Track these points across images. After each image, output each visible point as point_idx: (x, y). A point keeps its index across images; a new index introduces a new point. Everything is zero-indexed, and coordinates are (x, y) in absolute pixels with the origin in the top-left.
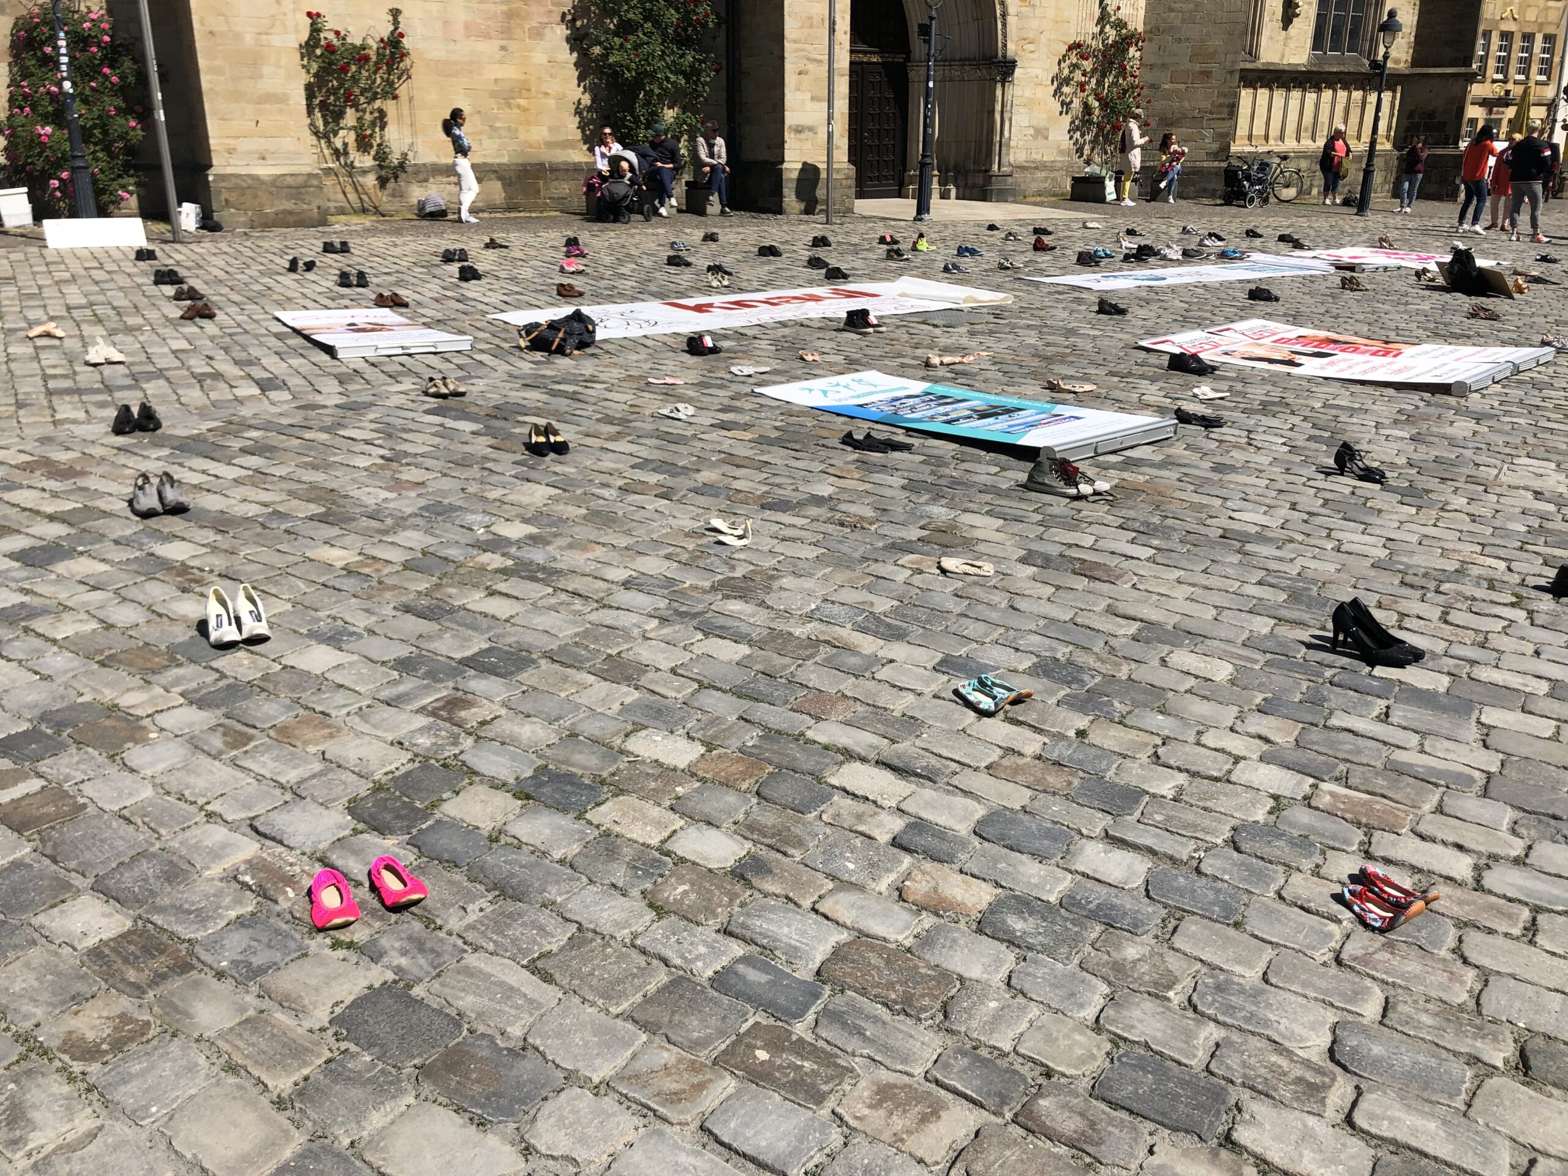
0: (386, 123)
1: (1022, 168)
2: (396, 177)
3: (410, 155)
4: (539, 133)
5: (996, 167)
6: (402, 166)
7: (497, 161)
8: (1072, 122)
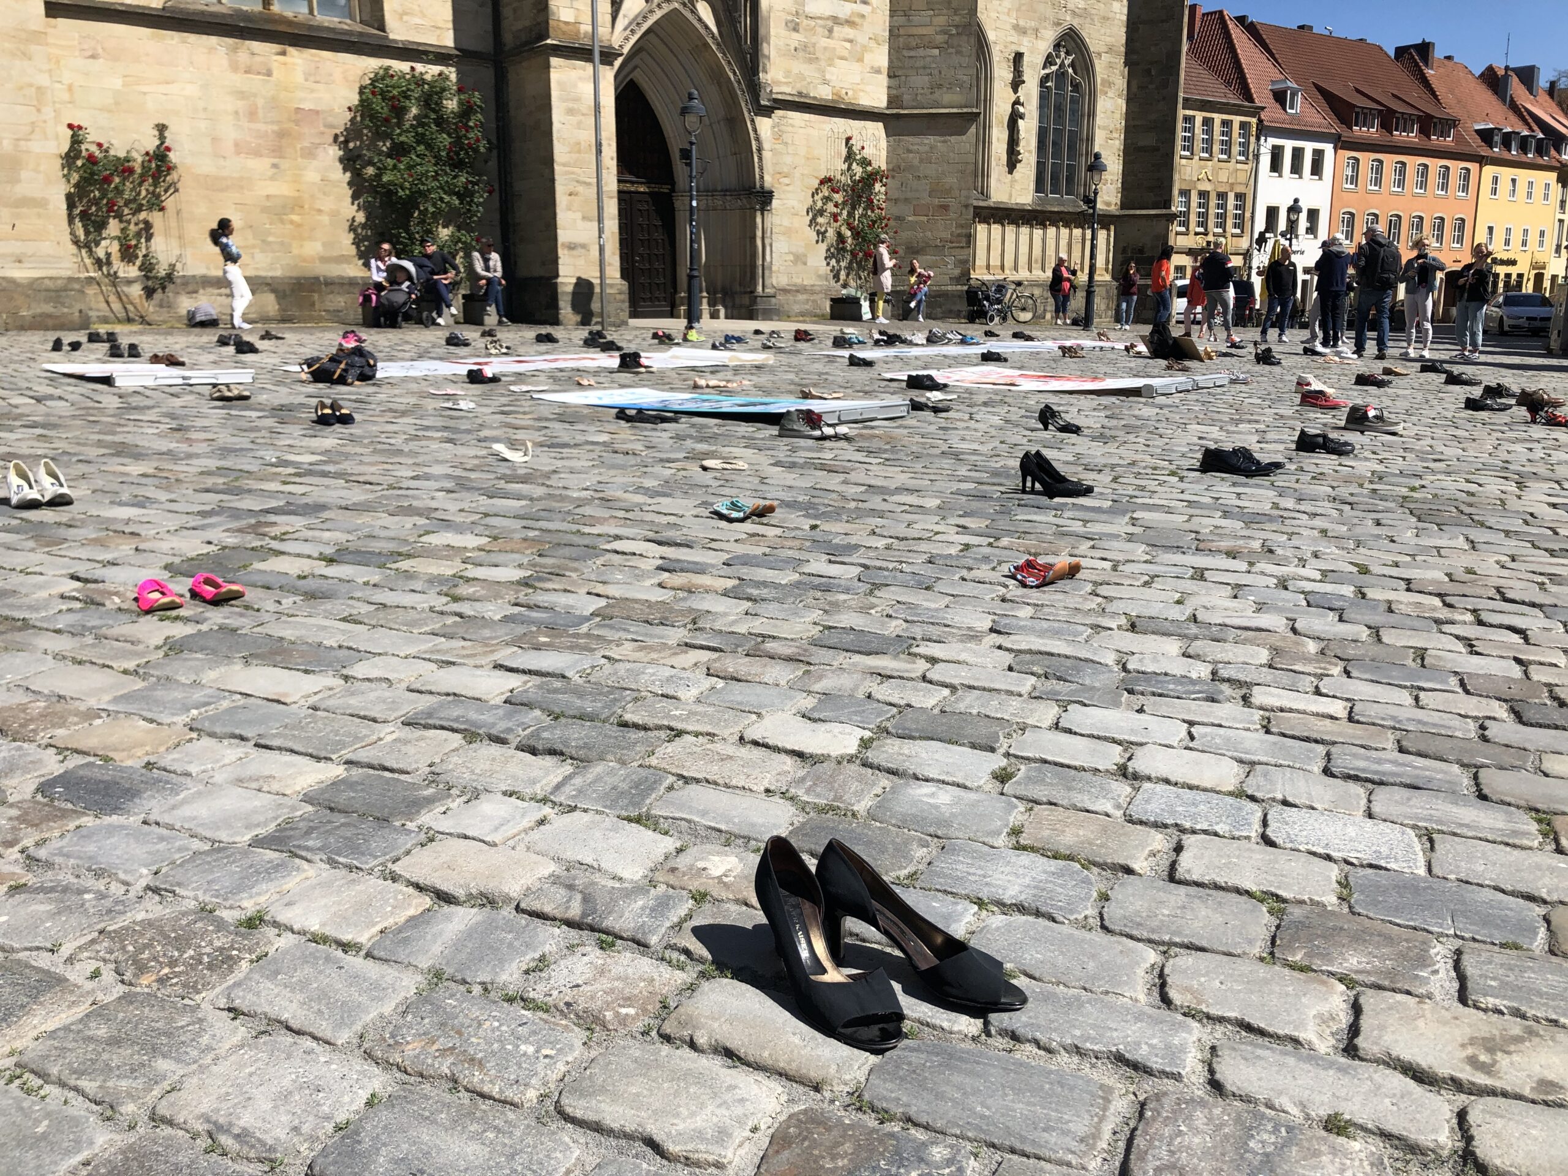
0: (152, 235)
1: (785, 291)
2: (164, 288)
3: (179, 266)
4: (313, 248)
5: (760, 288)
6: (169, 277)
7: (270, 274)
8: (828, 250)
